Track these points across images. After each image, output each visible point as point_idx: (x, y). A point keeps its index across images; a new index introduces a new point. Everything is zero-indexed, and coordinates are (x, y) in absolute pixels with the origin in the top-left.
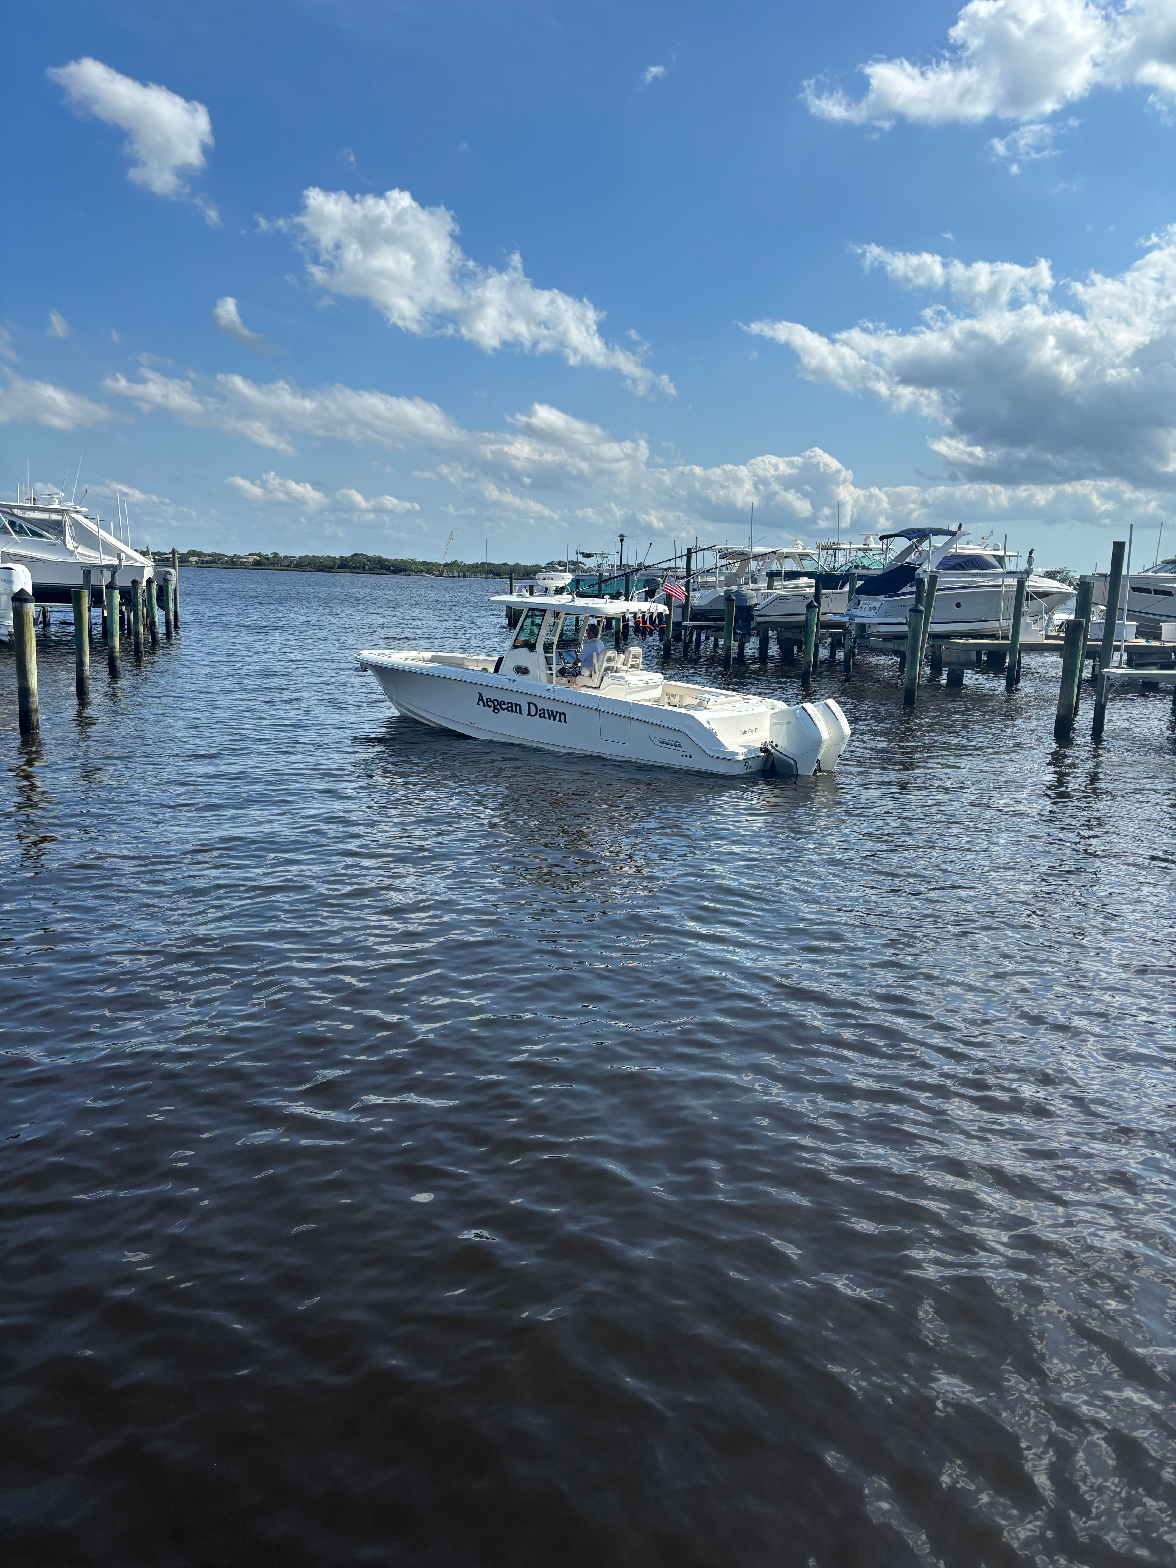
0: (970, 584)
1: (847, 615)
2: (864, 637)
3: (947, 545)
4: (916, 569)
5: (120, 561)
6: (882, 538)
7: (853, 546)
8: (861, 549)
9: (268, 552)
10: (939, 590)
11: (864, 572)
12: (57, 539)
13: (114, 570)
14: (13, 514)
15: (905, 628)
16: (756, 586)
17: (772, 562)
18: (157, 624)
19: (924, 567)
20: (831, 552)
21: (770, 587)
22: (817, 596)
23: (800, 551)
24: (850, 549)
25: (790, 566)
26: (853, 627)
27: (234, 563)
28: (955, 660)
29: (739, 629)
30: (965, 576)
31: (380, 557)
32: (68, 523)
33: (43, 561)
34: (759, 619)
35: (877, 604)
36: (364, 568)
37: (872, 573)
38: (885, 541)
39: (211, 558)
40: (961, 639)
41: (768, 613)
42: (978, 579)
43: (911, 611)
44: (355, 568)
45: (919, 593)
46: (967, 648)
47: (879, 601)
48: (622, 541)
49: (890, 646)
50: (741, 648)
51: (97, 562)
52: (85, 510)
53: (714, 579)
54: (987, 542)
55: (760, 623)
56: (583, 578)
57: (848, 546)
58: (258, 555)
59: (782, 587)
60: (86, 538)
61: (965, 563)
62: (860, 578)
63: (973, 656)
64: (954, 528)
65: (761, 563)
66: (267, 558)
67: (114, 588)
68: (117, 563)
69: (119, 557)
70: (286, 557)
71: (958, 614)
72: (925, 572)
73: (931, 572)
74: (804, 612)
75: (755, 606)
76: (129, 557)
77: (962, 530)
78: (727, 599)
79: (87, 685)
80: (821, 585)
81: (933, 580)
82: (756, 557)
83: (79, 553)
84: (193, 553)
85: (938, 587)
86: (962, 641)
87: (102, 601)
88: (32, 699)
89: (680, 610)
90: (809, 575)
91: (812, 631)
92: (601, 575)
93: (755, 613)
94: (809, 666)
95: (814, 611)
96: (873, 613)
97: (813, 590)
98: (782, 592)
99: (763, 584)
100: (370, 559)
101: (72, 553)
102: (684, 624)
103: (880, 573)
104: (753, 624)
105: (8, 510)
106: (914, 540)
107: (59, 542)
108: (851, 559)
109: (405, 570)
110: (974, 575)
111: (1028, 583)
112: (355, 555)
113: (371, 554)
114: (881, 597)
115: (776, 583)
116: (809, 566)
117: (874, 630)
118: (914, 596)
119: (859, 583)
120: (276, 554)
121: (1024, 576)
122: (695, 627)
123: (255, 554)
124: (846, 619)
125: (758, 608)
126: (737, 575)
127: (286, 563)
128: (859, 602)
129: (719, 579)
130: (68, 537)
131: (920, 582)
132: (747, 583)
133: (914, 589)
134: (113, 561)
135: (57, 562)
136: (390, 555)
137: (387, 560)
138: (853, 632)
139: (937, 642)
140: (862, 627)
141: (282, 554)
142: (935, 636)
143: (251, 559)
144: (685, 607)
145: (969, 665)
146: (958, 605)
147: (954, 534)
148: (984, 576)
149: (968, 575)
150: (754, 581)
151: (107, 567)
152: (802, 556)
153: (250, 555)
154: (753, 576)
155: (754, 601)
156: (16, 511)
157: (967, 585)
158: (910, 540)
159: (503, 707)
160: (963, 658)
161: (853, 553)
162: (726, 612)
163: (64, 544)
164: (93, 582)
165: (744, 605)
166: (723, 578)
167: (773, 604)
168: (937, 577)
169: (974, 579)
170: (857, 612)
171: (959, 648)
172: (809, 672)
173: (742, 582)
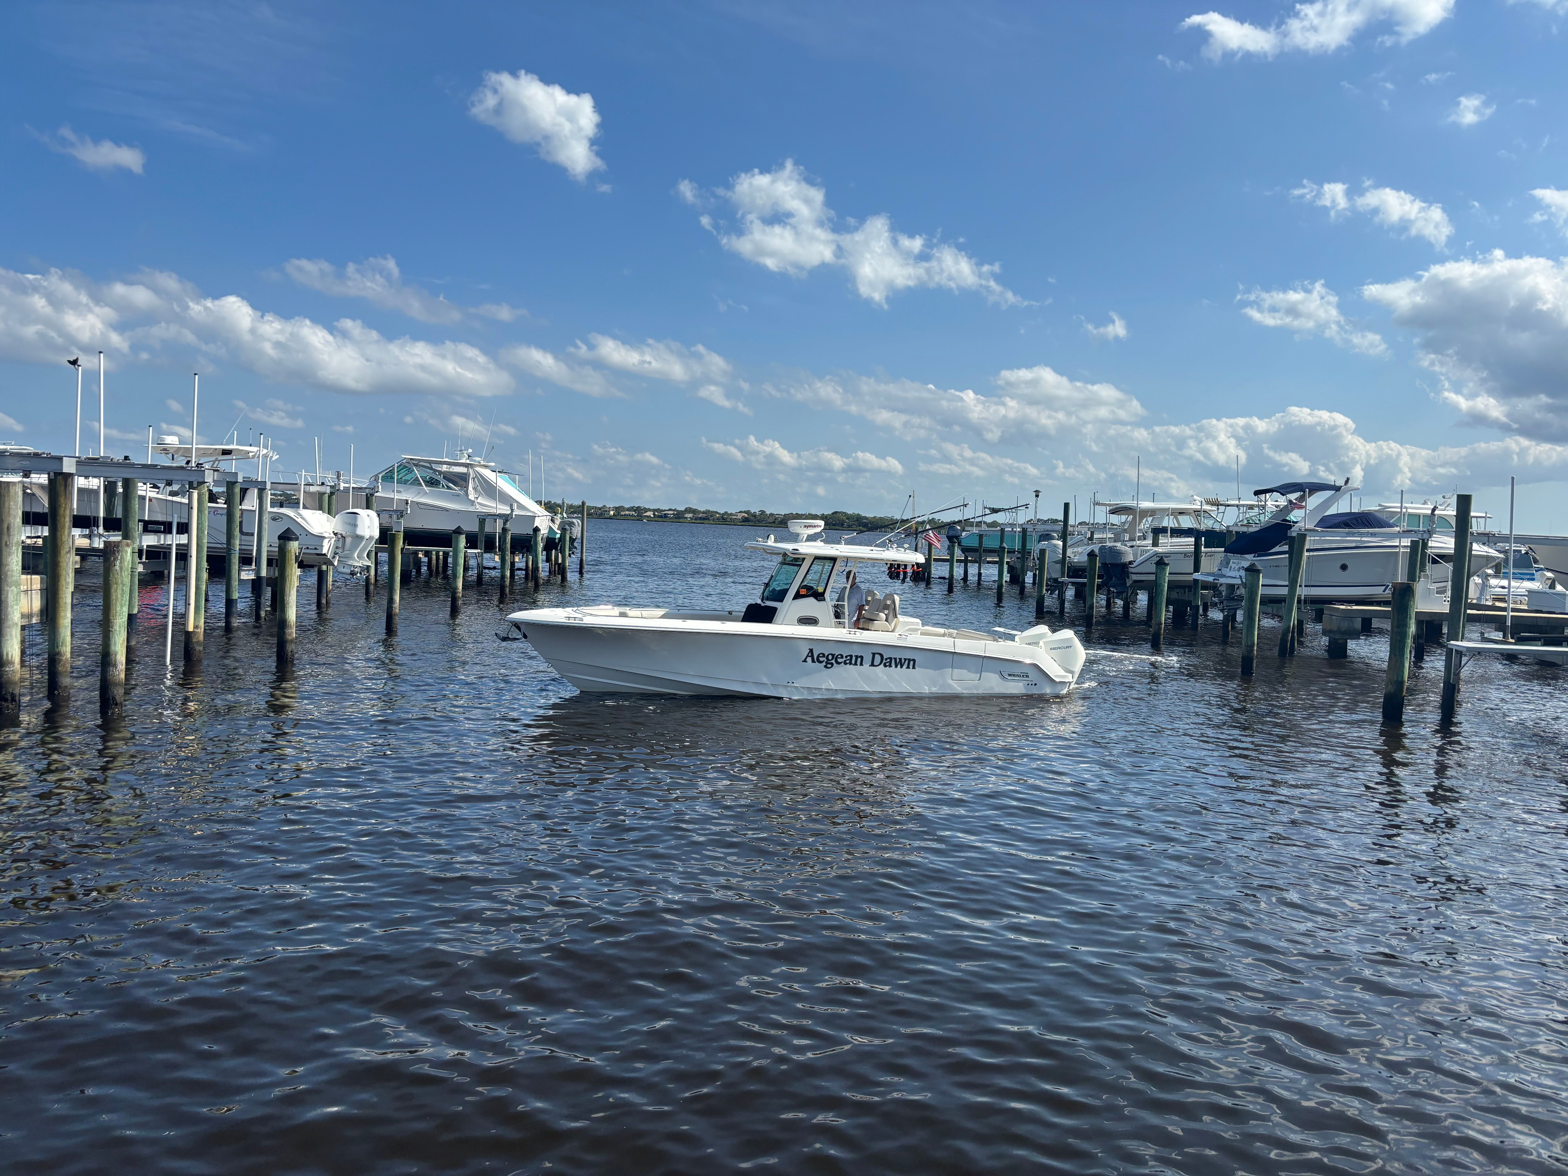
0: (1360, 544)
1: (1220, 576)
2: (1233, 599)
3: (1329, 502)
4: (1290, 527)
5: (512, 510)
6: (1257, 493)
7: (1242, 502)
8: (1255, 506)
9: (755, 509)
10: (1308, 550)
12: (461, 490)
13: (506, 518)
14: (431, 468)
16: (1144, 542)
17: (1162, 519)
18: (540, 569)
19: (1301, 524)
20: (1222, 508)
21: (1155, 544)
22: (1195, 554)
23: (1197, 507)
25: (1186, 523)
26: (1223, 588)
27: (725, 520)
28: (1335, 629)
29: (1113, 587)
30: (1348, 534)
31: (858, 515)
32: (471, 476)
33: (447, 510)
34: (1135, 577)
35: (1245, 564)
36: (842, 525)
37: (1251, 530)
38: (1262, 497)
39: (704, 515)
40: (1342, 604)
41: (1143, 571)
42: (1369, 539)
44: (834, 525)
45: (1290, 552)
46: (1350, 615)
47: (1247, 560)
48: (1037, 496)
51: (493, 511)
52: (493, 464)
55: (1136, 582)
56: (988, 533)
57: (1237, 502)
58: (747, 512)
59: (1167, 544)
60: (490, 490)
63: (1358, 624)
64: (1340, 482)
66: (754, 515)
67: (460, 533)
68: (509, 512)
69: (511, 506)
70: (771, 515)
71: (1344, 577)
72: (1300, 529)
73: (1306, 530)
75: (1131, 563)
76: (521, 507)
77: (1349, 485)
78: (1089, 555)
79: (395, 621)
81: (1302, 537)
82: (1147, 513)
83: (479, 504)
84: (689, 510)
85: (1307, 547)
86: (1344, 607)
87: (493, 547)
88: (288, 631)
89: (1059, 566)
90: (1195, 532)
91: (1162, 590)
92: (1002, 530)
93: (1131, 570)
94: (1160, 629)
95: (1164, 569)
97: (1192, 549)
98: (1162, 549)
99: (1149, 541)
100: (849, 517)
101: (472, 503)
104: (1129, 583)
105: (428, 465)
106: (1298, 496)
107: (462, 493)
109: (881, 527)
110: (1362, 535)
111: (1430, 545)
112: (836, 513)
113: (850, 512)
114: (1251, 556)
115: (1162, 540)
118: (1287, 556)
120: (763, 512)
121: (1425, 536)
123: (745, 512)
124: (1211, 579)
125: (1135, 564)
126: (1125, 531)
127: (771, 520)
128: (1229, 561)
130: (470, 488)
131: (1293, 540)
132: (1132, 539)
133: (1286, 548)
134: (504, 510)
135: (458, 512)
136: (869, 513)
137: (865, 518)
138: (1224, 594)
140: (1230, 588)
141: (768, 512)
143: (740, 516)
144: (1063, 563)
145: (1355, 635)
146: (1344, 567)
147: (1338, 489)
148: (1373, 535)
149: (1353, 535)
151: (500, 516)
152: (1197, 513)
153: (741, 512)
155: (1130, 558)
156: (434, 466)
157: (1353, 545)
158: (1283, 495)
159: (839, 660)
160: (1345, 625)
163: (467, 494)
164: (488, 529)
165: (1119, 562)
166: (1112, 536)
169: (1363, 539)
170: (1225, 571)
171: (1338, 614)
172: (1159, 634)
173: (1127, 538)
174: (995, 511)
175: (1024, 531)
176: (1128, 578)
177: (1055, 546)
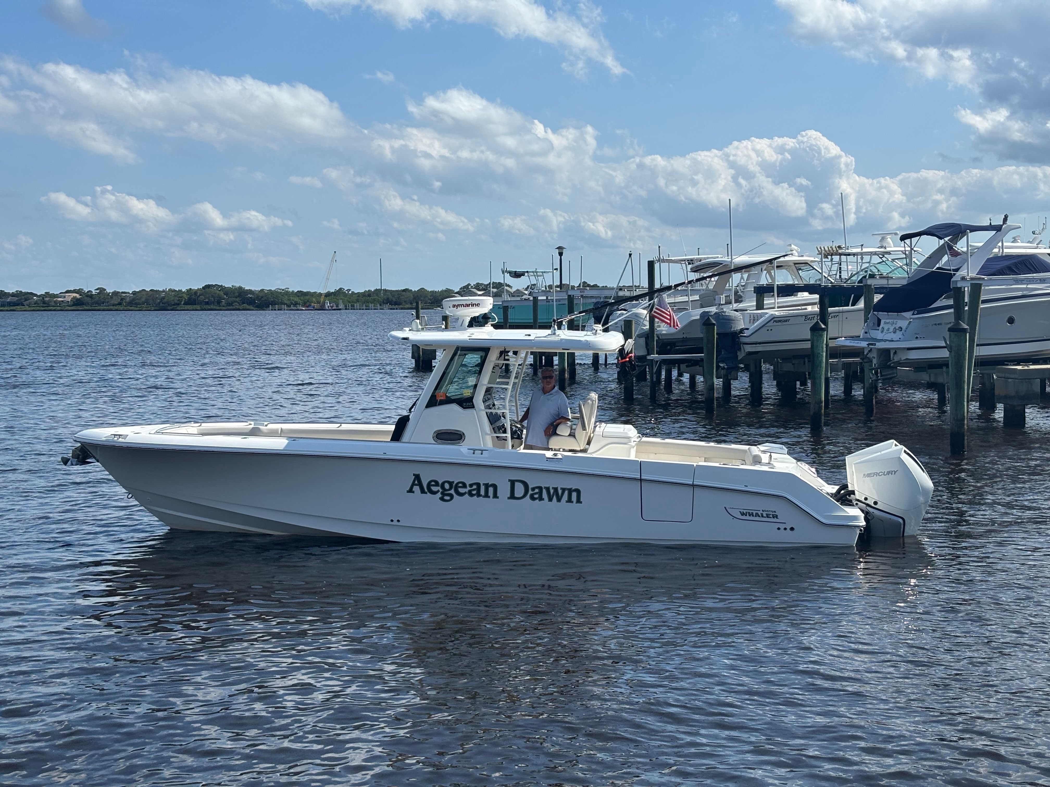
0: (1025, 293)
1: (864, 339)
2: (889, 367)
3: (990, 243)
4: (951, 276)
6: (903, 238)
7: (865, 250)
8: (875, 253)
10: (984, 302)
11: (884, 282)
15: (945, 354)
16: (741, 306)
17: (760, 275)
19: (963, 272)
20: (836, 258)
21: (760, 306)
22: (823, 315)
23: (796, 258)
24: (862, 254)
25: (784, 278)
26: (874, 355)
27: (46, 304)
28: (1012, 393)
29: (723, 362)
30: (1017, 282)
31: (240, 288)
34: (749, 349)
35: (903, 324)
36: (219, 303)
38: (908, 241)
39: (15, 299)
40: (1018, 364)
41: (759, 340)
42: (1035, 286)
43: (950, 330)
44: (207, 303)
45: (958, 306)
46: (1028, 376)
47: (904, 318)
48: (561, 254)
49: (925, 377)
50: (727, 388)
53: (685, 299)
54: (1040, 237)
55: (750, 353)
56: (513, 304)
57: (859, 250)
58: (79, 291)
59: (775, 306)
61: (1016, 264)
62: (879, 290)
63: (1037, 387)
65: (745, 276)
66: (90, 295)
70: (115, 293)
71: (1011, 332)
72: (963, 279)
73: (972, 279)
74: (809, 337)
75: (742, 331)
77: (1008, 223)
78: (705, 324)
80: (827, 301)
81: (976, 289)
82: (739, 269)
85: (983, 298)
86: (1019, 367)
89: (642, 341)
90: (810, 289)
91: (821, 362)
92: (535, 299)
93: (743, 340)
94: (820, 408)
95: (822, 336)
96: (899, 335)
97: (816, 309)
98: (776, 312)
99: (750, 303)
100: (227, 291)
102: (648, 358)
103: (905, 282)
104: (741, 355)
106: (947, 239)
108: (865, 266)
110: (1029, 281)
112: (208, 286)
114: (908, 314)
115: (768, 301)
116: (809, 277)
117: (903, 357)
118: (952, 310)
119: (877, 298)
120: (101, 290)
122: (664, 361)
123: (75, 291)
124: (864, 344)
125: (746, 333)
126: (715, 292)
127: (116, 301)
128: (879, 321)
129: (691, 298)
131: (958, 293)
132: (728, 302)
133: (951, 302)
137: (251, 292)
138: (875, 361)
139: (987, 370)
140: (885, 353)
142: (984, 362)
143: (68, 298)
144: (649, 336)
145: (1031, 399)
146: (1011, 321)
147: (998, 229)
150: (739, 299)
152: (799, 266)
153: (69, 291)
154: (736, 293)
155: (741, 325)
157: (1020, 294)
158: (940, 238)
160: (1022, 389)
161: (867, 258)
162: (705, 341)
165: (727, 331)
166: (697, 297)
167: (765, 329)
168: (980, 286)
169: (1030, 286)
170: (877, 334)
171: (1016, 376)
172: (820, 415)
173: (723, 302)
174: (517, 275)
175: (571, 299)
176: (740, 349)
177: (637, 315)
